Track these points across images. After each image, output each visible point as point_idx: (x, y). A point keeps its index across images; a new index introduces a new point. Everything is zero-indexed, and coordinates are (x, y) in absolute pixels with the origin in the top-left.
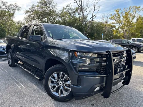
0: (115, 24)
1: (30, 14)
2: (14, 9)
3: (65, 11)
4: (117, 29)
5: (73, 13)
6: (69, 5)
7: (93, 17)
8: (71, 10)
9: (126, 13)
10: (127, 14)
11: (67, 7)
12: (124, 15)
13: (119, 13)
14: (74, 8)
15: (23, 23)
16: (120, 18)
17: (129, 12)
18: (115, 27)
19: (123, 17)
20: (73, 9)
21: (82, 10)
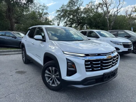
2: (42, 9)
5: (96, 8)
6: (91, 1)
8: (94, 6)
11: (90, 3)
15: (50, 20)
20: (96, 5)
21: (106, 5)
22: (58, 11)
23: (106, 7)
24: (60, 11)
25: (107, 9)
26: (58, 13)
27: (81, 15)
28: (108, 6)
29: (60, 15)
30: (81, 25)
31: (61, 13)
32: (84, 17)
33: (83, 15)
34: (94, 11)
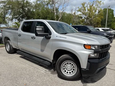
0: (81, 16)
3: (38, 2)
5: (46, 5)
7: (64, 9)
8: (45, 2)
9: (90, 6)
12: (89, 8)
13: (85, 6)
14: (47, 1)
16: (85, 11)
17: (93, 5)
18: (81, 18)
19: (88, 10)
23: (54, 4)
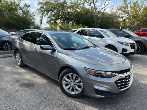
1: (42, 5)
4: (124, 20)
5: (83, 4)
10: (135, 4)
12: (132, 5)
13: (127, 3)
16: (128, 9)
17: (137, 2)
18: (122, 18)
19: (131, 8)
21: (93, 1)
22: (41, 3)
23: (94, 3)
24: (43, 4)
25: (94, 6)
26: (40, 6)
27: (67, 10)
28: (95, 3)
29: (43, 7)
30: (66, 22)
31: (44, 6)
32: (70, 12)
33: (69, 10)
34: (80, 7)
